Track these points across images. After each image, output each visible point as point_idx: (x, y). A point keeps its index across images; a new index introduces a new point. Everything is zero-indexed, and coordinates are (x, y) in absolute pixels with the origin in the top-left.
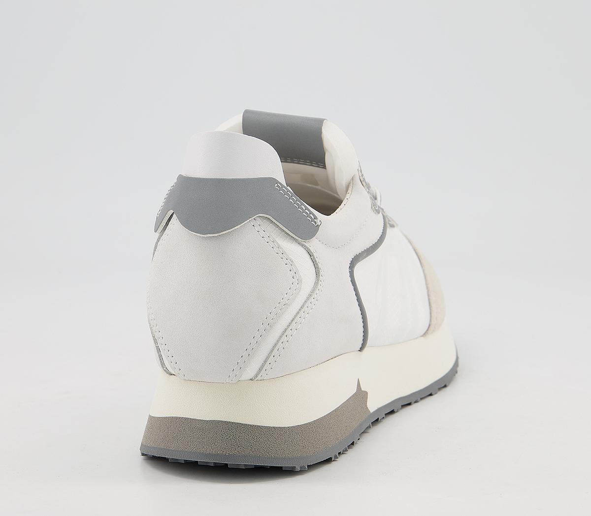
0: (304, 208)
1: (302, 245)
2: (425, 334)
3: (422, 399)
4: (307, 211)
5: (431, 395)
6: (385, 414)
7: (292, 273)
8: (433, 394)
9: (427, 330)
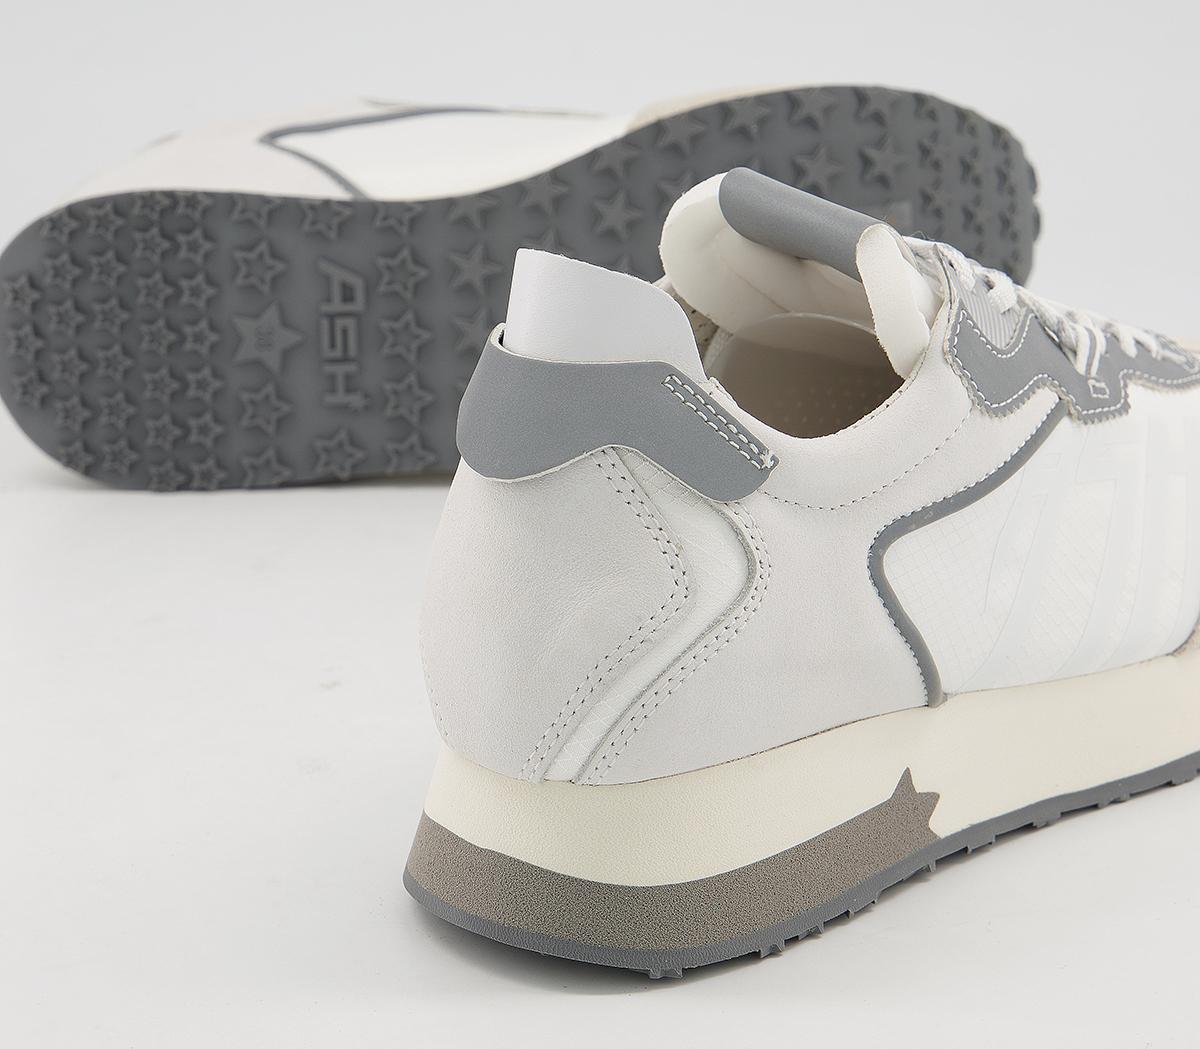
0: (735, 431)
1: (718, 511)
2: (1178, 651)
3: (1133, 795)
4: (741, 436)
5: (1170, 784)
6: (997, 836)
7: (676, 574)
8: (1174, 782)
9: (1186, 642)
